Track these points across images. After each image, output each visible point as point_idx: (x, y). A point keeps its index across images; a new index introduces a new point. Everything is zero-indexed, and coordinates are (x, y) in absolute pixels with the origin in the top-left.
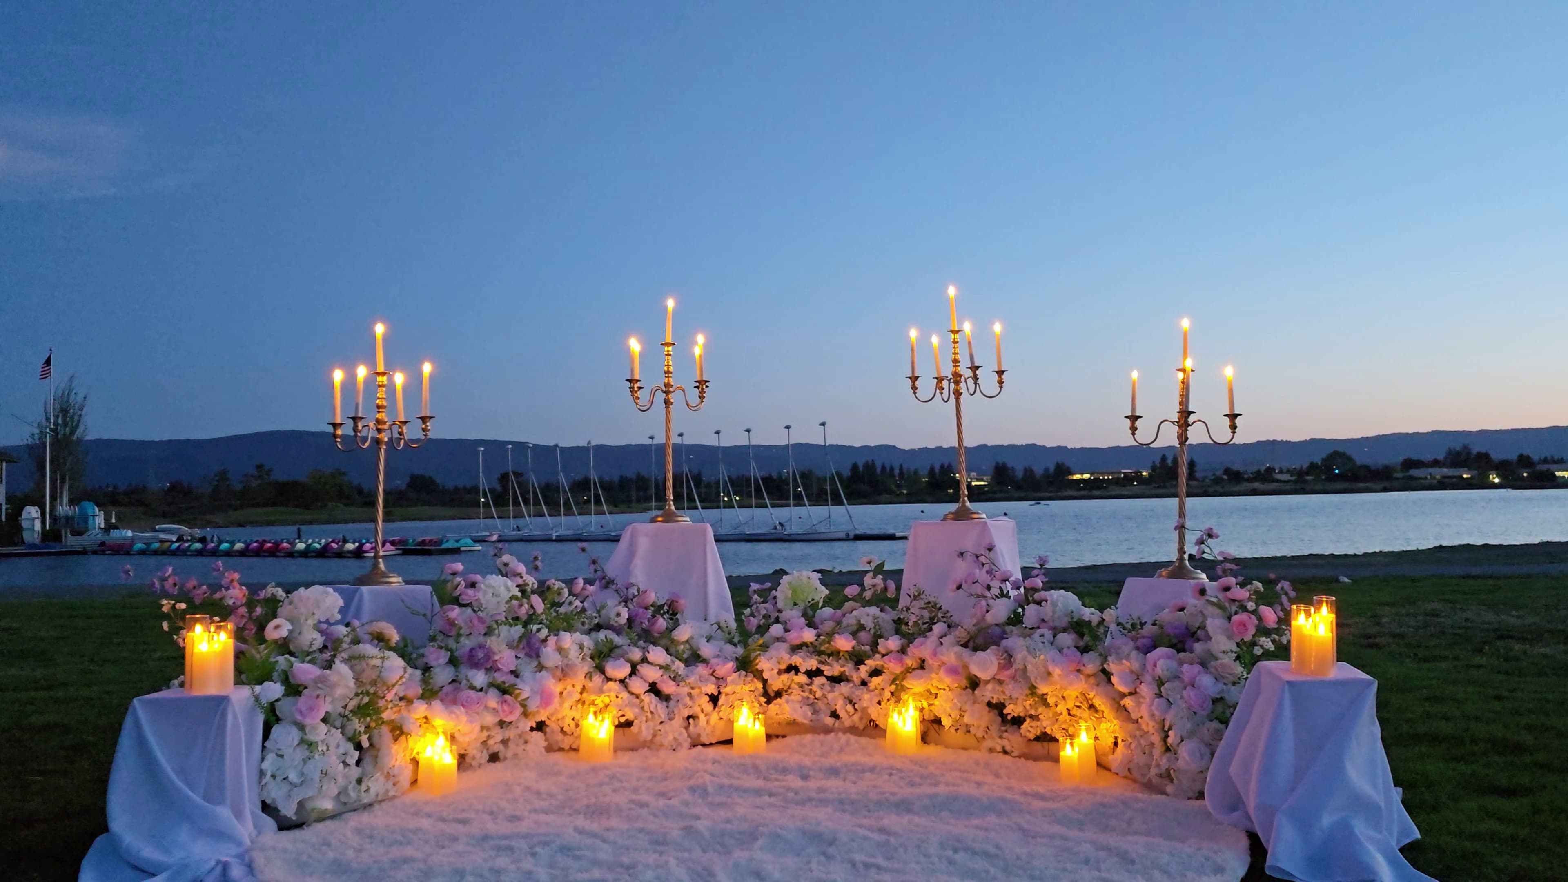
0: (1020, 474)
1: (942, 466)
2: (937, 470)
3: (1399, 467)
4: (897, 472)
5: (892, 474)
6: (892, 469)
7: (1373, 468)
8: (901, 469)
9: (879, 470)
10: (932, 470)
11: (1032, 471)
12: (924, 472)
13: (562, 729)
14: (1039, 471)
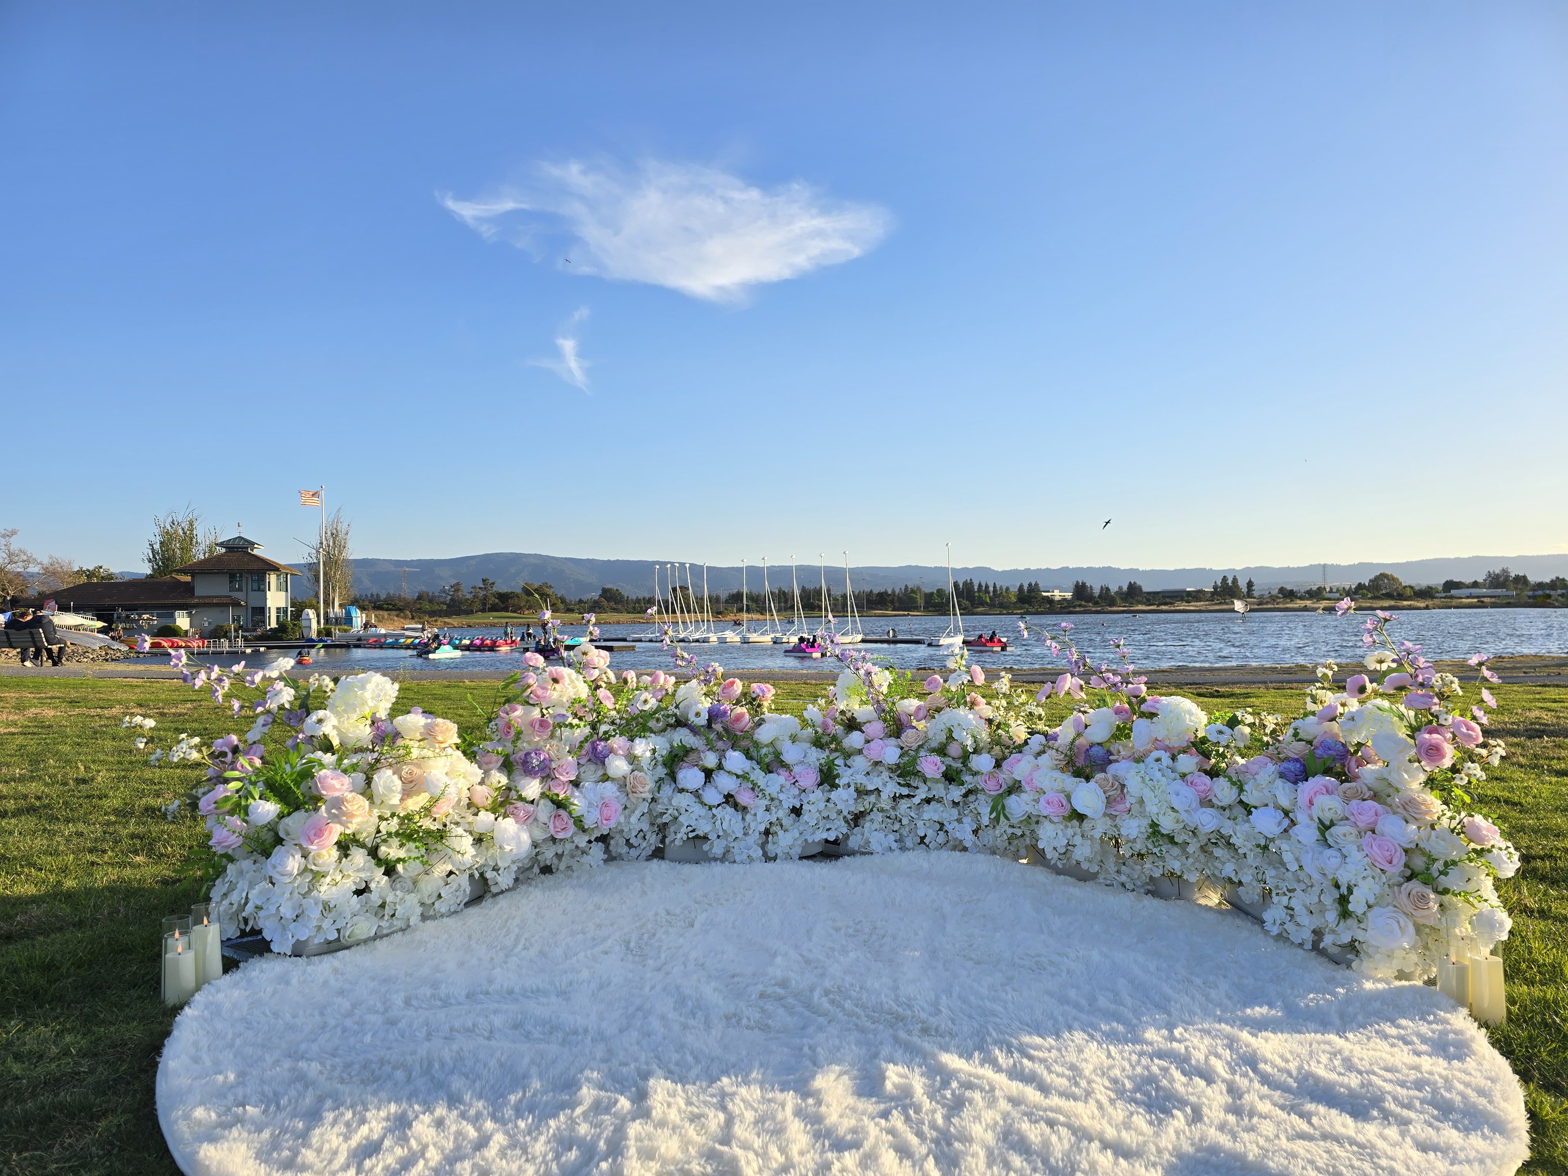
0: (1097, 591)
1: (1030, 585)
2: (1025, 588)
3: (1440, 588)
4: (991, 589)
5: (987, 591)
6: (987, 587)
7: (1417, 588)
8: (995, 587)
9: (976, 588)
10: (1021, 586)
11: (1108, 589)
12: (1014, 589)
13: (628, 841)
14: (1114, 589)
